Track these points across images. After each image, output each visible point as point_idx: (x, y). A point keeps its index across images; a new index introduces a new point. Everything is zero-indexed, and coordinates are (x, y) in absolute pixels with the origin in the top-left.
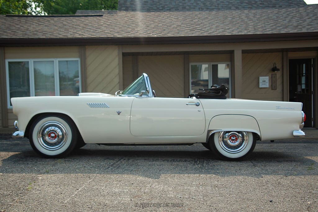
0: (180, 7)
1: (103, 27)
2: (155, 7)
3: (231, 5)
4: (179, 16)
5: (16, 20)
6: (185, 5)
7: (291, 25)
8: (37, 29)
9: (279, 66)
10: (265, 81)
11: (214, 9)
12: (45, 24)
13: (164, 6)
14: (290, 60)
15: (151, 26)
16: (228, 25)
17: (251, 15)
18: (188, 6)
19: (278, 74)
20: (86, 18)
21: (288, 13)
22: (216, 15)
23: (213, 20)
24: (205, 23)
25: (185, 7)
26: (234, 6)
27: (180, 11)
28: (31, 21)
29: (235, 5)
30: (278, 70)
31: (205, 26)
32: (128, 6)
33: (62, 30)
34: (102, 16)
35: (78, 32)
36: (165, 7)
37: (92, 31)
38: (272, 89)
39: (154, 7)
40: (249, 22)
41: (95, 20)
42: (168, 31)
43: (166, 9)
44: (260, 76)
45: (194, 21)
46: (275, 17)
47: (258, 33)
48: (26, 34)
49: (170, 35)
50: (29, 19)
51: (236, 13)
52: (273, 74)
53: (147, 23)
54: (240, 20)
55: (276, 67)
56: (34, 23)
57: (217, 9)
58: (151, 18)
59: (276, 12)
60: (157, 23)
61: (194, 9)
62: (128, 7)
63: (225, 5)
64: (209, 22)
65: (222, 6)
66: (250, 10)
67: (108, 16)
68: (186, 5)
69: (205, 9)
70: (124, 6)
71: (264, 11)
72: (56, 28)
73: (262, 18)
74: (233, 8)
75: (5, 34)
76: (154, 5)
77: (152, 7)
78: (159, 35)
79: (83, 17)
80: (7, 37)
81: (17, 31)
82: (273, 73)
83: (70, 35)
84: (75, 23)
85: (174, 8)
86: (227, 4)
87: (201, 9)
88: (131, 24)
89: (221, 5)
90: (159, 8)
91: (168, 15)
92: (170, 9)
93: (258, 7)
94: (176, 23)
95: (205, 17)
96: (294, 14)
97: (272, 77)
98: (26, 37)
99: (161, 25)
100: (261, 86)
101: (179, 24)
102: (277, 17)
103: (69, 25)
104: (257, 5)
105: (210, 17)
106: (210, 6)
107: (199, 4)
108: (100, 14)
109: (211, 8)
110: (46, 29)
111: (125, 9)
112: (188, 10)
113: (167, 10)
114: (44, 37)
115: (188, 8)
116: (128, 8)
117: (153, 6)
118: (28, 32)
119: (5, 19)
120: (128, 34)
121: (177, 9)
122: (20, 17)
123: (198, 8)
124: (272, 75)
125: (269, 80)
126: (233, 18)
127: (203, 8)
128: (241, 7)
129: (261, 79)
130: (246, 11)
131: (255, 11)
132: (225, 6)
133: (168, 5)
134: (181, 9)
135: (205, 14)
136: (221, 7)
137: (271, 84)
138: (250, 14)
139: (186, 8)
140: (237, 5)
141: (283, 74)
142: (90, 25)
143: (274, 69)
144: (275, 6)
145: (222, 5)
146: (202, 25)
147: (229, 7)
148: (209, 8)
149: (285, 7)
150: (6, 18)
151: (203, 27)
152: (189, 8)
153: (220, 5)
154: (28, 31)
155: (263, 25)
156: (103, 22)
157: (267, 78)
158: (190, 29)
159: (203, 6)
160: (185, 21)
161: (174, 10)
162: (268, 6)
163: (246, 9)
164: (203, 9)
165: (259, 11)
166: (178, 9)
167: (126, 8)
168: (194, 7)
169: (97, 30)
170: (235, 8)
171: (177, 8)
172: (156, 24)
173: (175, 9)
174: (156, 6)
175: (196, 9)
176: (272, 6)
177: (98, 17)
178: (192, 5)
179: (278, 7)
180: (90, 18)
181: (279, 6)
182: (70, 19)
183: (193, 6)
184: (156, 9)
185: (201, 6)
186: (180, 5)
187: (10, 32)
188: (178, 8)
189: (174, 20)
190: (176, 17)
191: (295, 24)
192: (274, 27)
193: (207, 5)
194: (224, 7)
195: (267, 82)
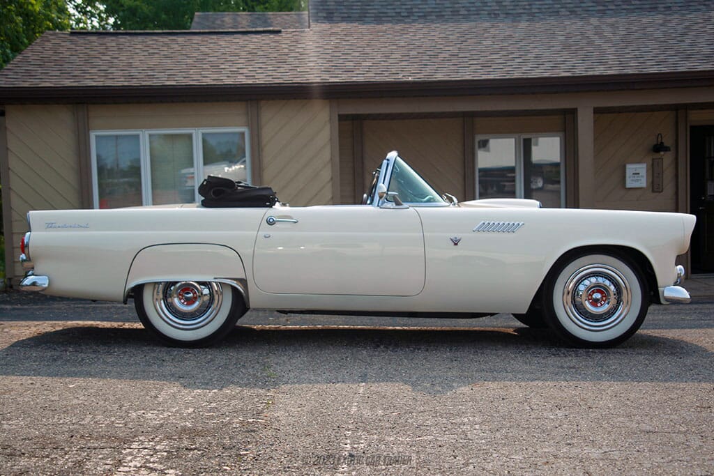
0: (447, 9)
1: (291, 59)
2: (392, 11)
3: (559, 6)
4: (448, 33)
5: (96, 44)
6: (457, 6)
7: (698, 53)
8: (151, 63)
9: (668, 142)
10: (638, 174)
11: (522, 15)
12: (162, 53)
13: (412, 9)
14: (692, 127)
15: (393, 56)
16: (562, 54)
17: (607, 30)
18: (463, 7)
19: (667, 158)
20: (246, 37)
21: (687, 24)
22: (529, 28)
23: (524, 42)
24: (510, 49)
25: (458, 11)
26: (566, 8)
27: (447, 21)
28: (128, 44)
29: (568, 6)
30: (667, 149)
31: (510, 56)
32: (333, 9)
33: (205, 66)
34: (279, 32)
35: (241, 71)
36: (414, 10)
37: (270, 68)
38: (653, 191)
39: (388, 11)
40: (605, 46)
41: (268, 42)
42: (435, 67)
43: (416, 14)
44: (628, 163)
45: (484, 43)
46: (658, 34)
47: (630, 72)
48: (132, 77)
49: (440, 77)
50: (123, 40)
51: (572, 25)
52: (657, 159)
53: (383, 49)
54: (585, 41)
55: (662, 143)
56: (137, 51)
57: (529, 14)
58: (389, 36)
59: (661, 22)
60: (404, 49)
61: (478, 14)
62: (331, 11)
63: (547, 6)
64: (518, 46)
65: (539, 9)
66: (601, 17)
67: (294, 34)
68: (460, 5)
69: (501, 15)
70: (324, 9)
71: (632, 18)
72: (190, 61)
73: (633, 37)
74: (563, 11)
75: (88, 76)
76: (389, 7)
77: (385, 11)
78: (418, 76)
79: (239, 36)
80: (94, 84)
81: (111, 70)
82: (656, 156)
83: (226, 77)
84: (227, 50)
85: (433, 14)
86: (550, 4)
87: (493, 16)
88: (350, 52)
89: (538, 6)
90: (400, 13)
91: (424, 30)
92: (425, 16)
93: (617, 9)
94: (447, 48)
95: (507, 33)
96: (701, 25)
97: (653, 165)
98: (134, 83)
99: (415, 53)
100: (629, 185)
101: (454, 50)
102: (665, 34)
103: (216, 54)
104: (616, 5)
105: (517, 35)
106: (512, 8)
107: (489, 4)
108: (276, 29)
109: (514, 12)
110: (168, 63)
111: (325, 15)
112: (467, 17)
113: (419, 16)
114: (174, 83)
115: (463, 12)
116: (333, 13)
117: (388, 9)
118: (134, 72)
119: (71, 41)
120: (350, 74)
121: (440, 17)
122: (102, 36)
123: (486, 12)
124: (653, 159)
125: (647, 171)
126: (568, 36)
127: (496, 12)
128: (580, 9)
129: (631, 168)
130: (594, 21)
131: (614, 19)
132: (545, 8)
133: (420, 6)
134: (449, 15)
135: (503, 27)
136: (537, 11)
137: (651, 180)
138: (604, 27)
139: (461, 13)
140: (572, 5)
141: (677, 159)
142: (261, 53)
143: (658, 148)
144: (656, 8)
145: (540, 7)
146: (504, 53)
147: (555, 10)
148: (511, 12)
149: (679, 9)
150: (71, 38)
151: (506, 58)
152: (466, 13)
153: (534, 6)
154: (133, 70)
155: (637, 53)
156: (286, 46)
157: (644, 166)
158: (480, 62)
159: (498, 8)
160: (465, 44)
161: (434, 17)
162: (641, 8)
163: (593, 16)
164: (498, 14)
165: (622, 21)
166: (443, 16)
167: (327, 13)
168: (476, 11)
169: (280, 65)
170: (568, 13)
171: (440, 12)
172: (404, 51)
173: (437, 16)
174: (394, 9)
175: (481, 16)
176: (648, 6)
177: (272, 36)
178: (473, 7)
179: (663, 9)
180: (255, 38)
181: (664, 7)
182: (213, 41)
183: (474, 9)
184: (394, 14)
185: (493, 8)
186: (446, 6)
187: (94, 70)
188: (443, 13)
189: (440, 41)
190: (441, 36)
191: (706, 50)
192: (662, 57)
193: (505, 6)
194: (544, 10)
195: (642, 176)
